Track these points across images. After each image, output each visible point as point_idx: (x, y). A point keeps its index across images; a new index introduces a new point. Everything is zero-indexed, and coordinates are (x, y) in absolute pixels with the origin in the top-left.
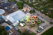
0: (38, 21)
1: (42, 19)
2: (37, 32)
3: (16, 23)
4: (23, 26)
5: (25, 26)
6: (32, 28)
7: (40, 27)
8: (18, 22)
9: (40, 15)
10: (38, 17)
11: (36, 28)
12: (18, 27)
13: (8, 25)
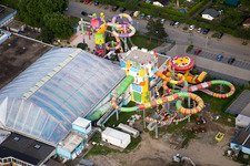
1: (232, 67)
3: (74, 140)
5: (143, 143)
6: (194, 144)
7: (241, 121)
9: (205, 49)
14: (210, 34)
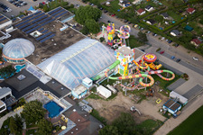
0: (163, 74)
1: (178, 64)
2: (166, 115)
3: (82, 89)
4: (107, 97)
5: (117, 97)
6: (144, 103)
8: (87, 82)
9: (167, 51)
10: (163, 58)
11: (159, 102)
12: (91, 103)
13: (52, 97)
14: (172, 44)
